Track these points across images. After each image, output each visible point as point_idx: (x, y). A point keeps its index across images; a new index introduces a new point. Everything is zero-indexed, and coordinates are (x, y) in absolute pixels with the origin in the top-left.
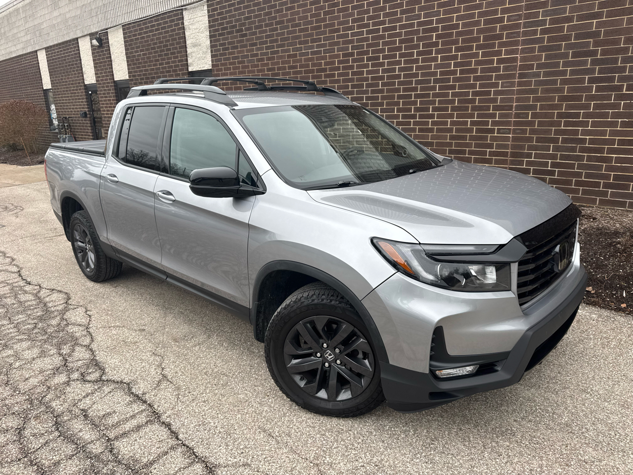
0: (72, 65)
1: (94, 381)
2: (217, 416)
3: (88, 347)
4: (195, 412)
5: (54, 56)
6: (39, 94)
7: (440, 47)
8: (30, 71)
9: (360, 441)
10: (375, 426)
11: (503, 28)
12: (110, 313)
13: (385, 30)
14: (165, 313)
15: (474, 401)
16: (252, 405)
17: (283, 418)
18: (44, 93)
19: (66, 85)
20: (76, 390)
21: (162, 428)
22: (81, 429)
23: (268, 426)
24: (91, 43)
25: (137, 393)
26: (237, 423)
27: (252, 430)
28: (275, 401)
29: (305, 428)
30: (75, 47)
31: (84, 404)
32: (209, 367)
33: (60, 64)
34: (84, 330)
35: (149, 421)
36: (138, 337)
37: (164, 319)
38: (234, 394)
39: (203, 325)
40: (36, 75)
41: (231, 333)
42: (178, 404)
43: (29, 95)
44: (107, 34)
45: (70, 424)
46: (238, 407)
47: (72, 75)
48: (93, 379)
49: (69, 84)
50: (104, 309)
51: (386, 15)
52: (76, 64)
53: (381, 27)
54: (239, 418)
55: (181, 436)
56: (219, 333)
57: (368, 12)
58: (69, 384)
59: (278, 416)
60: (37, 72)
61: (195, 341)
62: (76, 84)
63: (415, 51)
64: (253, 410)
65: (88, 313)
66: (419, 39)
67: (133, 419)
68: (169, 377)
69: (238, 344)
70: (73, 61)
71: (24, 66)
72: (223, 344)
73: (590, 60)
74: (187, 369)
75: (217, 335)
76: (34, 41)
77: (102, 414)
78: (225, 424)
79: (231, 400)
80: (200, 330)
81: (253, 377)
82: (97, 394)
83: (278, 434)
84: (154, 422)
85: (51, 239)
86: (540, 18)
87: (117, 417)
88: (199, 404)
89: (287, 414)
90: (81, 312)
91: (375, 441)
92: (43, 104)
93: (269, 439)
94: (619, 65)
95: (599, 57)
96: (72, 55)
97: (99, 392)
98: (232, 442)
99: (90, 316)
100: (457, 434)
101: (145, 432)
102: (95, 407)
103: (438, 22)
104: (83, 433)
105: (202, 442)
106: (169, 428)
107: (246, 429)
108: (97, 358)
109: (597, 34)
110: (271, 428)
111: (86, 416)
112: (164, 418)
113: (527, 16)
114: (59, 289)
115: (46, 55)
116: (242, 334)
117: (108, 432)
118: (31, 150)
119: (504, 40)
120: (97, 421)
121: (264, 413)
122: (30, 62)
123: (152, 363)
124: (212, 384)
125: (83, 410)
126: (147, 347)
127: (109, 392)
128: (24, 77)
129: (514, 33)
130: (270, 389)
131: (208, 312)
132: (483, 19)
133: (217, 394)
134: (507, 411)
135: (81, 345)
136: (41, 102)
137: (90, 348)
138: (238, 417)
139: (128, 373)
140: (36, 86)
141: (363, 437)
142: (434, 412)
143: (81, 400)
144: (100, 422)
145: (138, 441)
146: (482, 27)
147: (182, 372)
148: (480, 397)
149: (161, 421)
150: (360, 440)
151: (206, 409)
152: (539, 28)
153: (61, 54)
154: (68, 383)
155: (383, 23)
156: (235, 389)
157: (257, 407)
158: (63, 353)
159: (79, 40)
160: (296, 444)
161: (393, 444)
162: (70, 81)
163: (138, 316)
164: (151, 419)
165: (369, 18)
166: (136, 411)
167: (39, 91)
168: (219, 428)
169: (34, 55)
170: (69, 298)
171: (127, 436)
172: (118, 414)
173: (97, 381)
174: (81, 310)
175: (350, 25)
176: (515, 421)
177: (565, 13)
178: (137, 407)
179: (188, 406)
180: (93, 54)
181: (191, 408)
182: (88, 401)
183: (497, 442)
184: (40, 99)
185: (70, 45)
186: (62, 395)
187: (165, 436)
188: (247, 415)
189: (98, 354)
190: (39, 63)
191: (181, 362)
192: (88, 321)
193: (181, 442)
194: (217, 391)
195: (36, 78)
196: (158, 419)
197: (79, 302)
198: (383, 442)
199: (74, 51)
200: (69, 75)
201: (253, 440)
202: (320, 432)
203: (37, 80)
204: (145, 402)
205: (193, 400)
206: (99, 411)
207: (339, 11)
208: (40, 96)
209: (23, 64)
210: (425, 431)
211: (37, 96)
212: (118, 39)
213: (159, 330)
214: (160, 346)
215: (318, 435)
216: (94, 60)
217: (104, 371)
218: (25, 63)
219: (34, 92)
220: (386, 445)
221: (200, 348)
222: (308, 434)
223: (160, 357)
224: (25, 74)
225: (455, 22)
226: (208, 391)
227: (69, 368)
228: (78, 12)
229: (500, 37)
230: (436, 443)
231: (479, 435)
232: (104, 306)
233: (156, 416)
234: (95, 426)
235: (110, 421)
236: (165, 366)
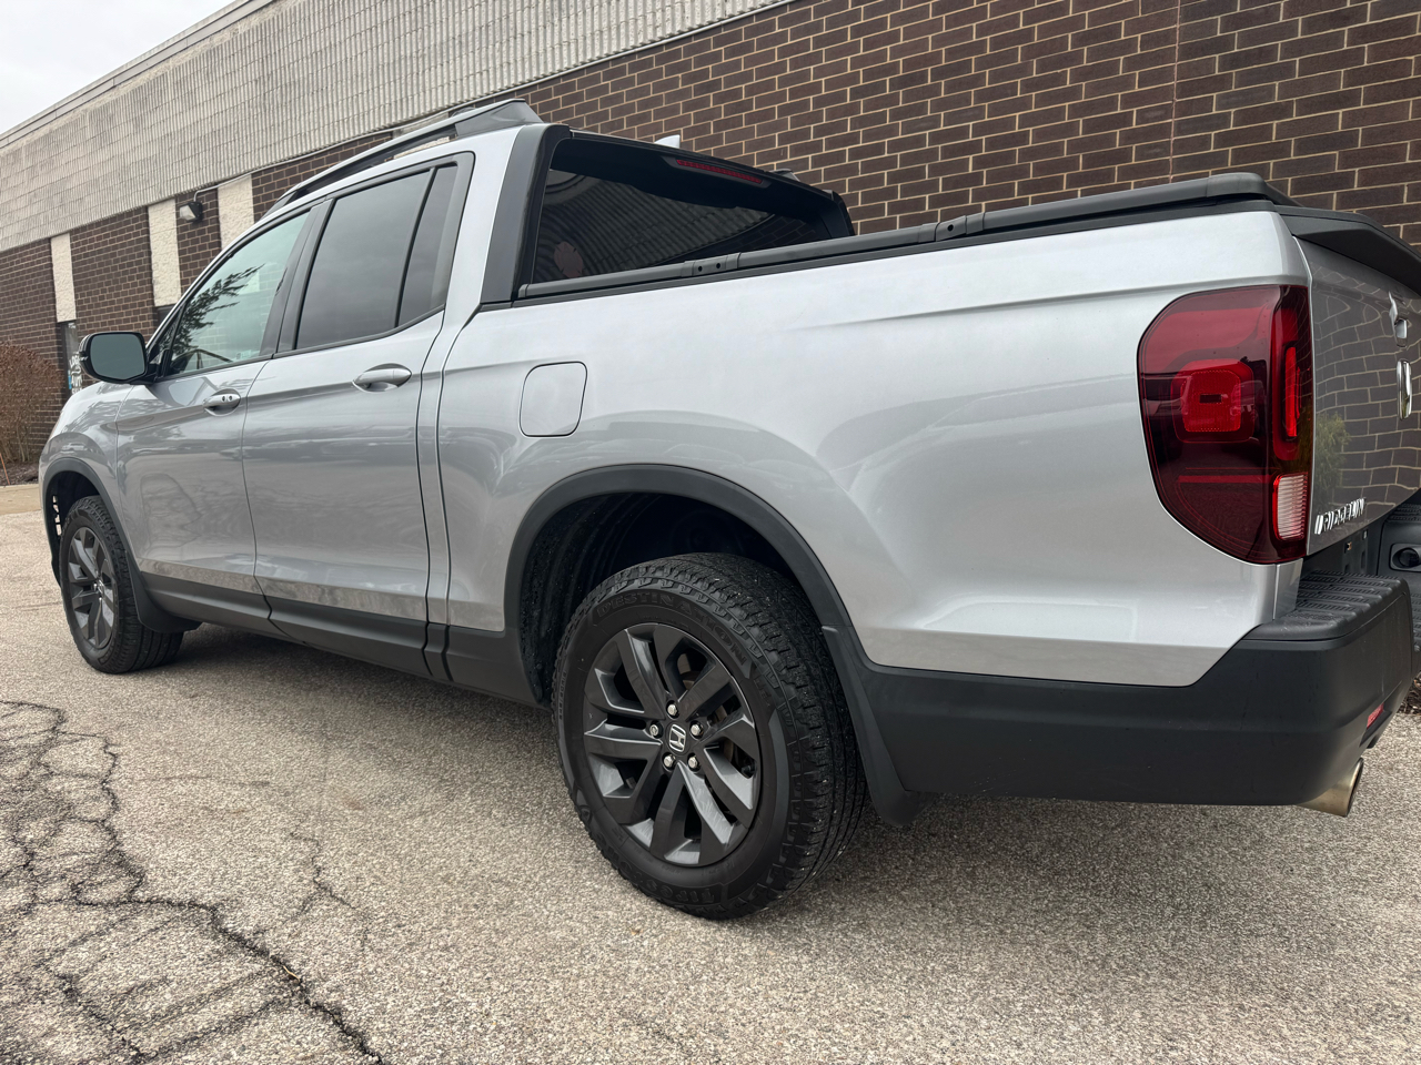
0: (130, 265)
1: (110, 903)
2: (486, 985)
3: (101, 824)
4: (417, 977)
5: (90, 248)
6: (44, 333)
7: (984, 185)
8: (30, 282)
9: (945, 1044)
10: (980, 1003)
11: (1129, 137)
12: (172, 748)
13: (855, 154)
14: (325, 748)
15: (1248, 936)
16: (593, 956)
17: (692, 988)
18: (57, 331)
19: (109, 310)
20: (54, 925)
21: (314, 1021)
22: (50, 1028)
23: (650, 1008)
24: (178, 215)
25: (239, 931)
26: (552, 1002)
27: (599, 1020)
28: (660, 943)
29: (766, 1011)
30: (138, 227)
31: (69, 961)
32: (454, 864)
33: (101, 265)
34: (95, 786)
35: (272, 1002)
36: (248, 799)
37: (323, 759)
38: (535, 930)
39: (431, 772)
40: (43, 291)
41: (512, 787)
42: (364, 955)
43: (22, 336)
44: (217, 194)
45: (18, 1015)
46: (550, 960)
47: (127, 286)
48: (107, 898)
49: (117, 308)
50: (157, 742)
51: (858, 123)
52: (138, 263)
53: (847, 148)
54: (556, 989)
55: (374, 1042)
56: (479, 788)
57: (816, 117)
58: (31, 912)
59: (675, 982)
60: (46, 285)
61: (410, 807)
62: (133, 306)
63: (927, 196)
64: (597, 967)
65: (110, 749)
66: (935, 170)
67: (221, 997)
68: (338, 890)
69: (533, 811)
70: (133, 257)
71: (18, 274)
72: (490, 813)
73: (1335, 196)
74: (389, 870)
75: (472, 792)
76: (46, 217)
77: (124, 985)
78: (515, 1005)
79: (526, 942)
80: (423, 782)
81: (584, 887)
82: (113, 935)
83: (684, 1031)
84: (290, 1005)
85: (35, 609)
86: (1214, 112)
87: (172, 993)
88: (428, 956)
89: (705, 978)
90: (90, 748)
91: (992, 1045)
92: (52, 355)
93: (660, 1046)
94: (1405, 203)
95: (1356, 188)
96: (131, 243)
97: (121, 930)
98: (539, 1054)
99: (115, 756)
100: (1236, 1021)
101: (260, 1032)
102: (103, 968)
103: (979, 130)
104: (56, 1039)
105: (442, 1056)
106: (336, 1022)
107: (581, 1019)
108: (126, 848)
109: (1350, 138)
110: (661, 1014)
111: (72, 994)
112: (320, 993)
113: (1184, 109)
114: (39, 701)
115: (72, 246)
116: (542, 789)
117: (140, 1034)
118: (13, 455)
119: (1133, 162)
120: (106, 1007)
121: (633, 977)
122: (33, 264)
123: (286, 856)
124: (466, 906)
125: (64, 977)
126: (272, 821)
127: (152, 930)
128: (15, 298)
129: (1156, 146)
130: (641, 914)
131: (443, 745)
132: (1081, 120)
133: (481, 930)
134: (1356, 960)
135: (83, 820)
136: (49, 350)
137: (107, 824)
138: (551, 987)
139: (213, 881)
140: (39, 316)
141: (953, 1032)
142: (1143, 965)
143: (64, 951)
144: (115, 1008)
145: (236, 1057)
146: (1081, 136)
147: (375, 877)
148: (1262, 925)
149: (312, 1001)
150: (944, 1041)
151: (453, 967)
152: (1213, 133)
153: (105, 243)
154: (28, 910)
155: (853, 139)
156: (536, 915)
157: (609, 961)
158: (25, 837)
159: (150, 211)
160: (746, 1056)
161: (1052, 1051)
162: (120, 301)
163: (251, 753)
164: (279, 996)
165: (820, 131)
166: (234, 978)
167: (46, 327)
168: (494, 1018)
169: (43, 248)
170: (62, 720)
171: (198, 1045)
172: (174, 985)
173: (117, 903)
174: (92, 746)
175: (777, 147)
176: (1392, 983)
177: (1271, 96)
178: (233, 968)
179: (395, 959)
180: (179, 238)
181: (407, 965)
182: (83, 953)
183: (1368, 1041)
184: (46, 344)
185: (127, 223)
186: (6, 938)
187: (325, 1044)
188: (581, 982)
189: (130, 838)
190: (51, 265)
191: (372, 855)
192: (107, 767)
193: (376, 1058)
194: (481, 921)
195: (41, 298)
196: (301, 997)
197: (90, 728)
198: (1019, 1045)
199: (136, 234)
200: (119, 288)
201: (607, 1049)
202: (816, 1021)
203: (44, 303)
204: (263, 952)
205: (411, 944)
206: (116, 977)
207: (751, 119)
208: (47, 338)
209: (16, 268)
210: (1137, 1014)
211: (41, 339)
212: (240, 204)
213: (308, 784)
214: (312, 817)
215: (810, 1031)
216: (180, 253)
217: (142, 877)
218: (21, 267)
219: (35, 328)
220: (1032, 1054)
221: (425, 821)
222: (778, 1027)
223: (310, 843)
224: (17, 291)
225: (1017, 130)
226: (455, 922)
227: (36, 874)
228: (154, 150)
229: (1123, 156)
230: (1185, 1047)
231: (1302, 1021)
232: (157, 735)
233: (294, 989)
234: (96, 1016)
235: (147, 1006)
236: (325, 863)
